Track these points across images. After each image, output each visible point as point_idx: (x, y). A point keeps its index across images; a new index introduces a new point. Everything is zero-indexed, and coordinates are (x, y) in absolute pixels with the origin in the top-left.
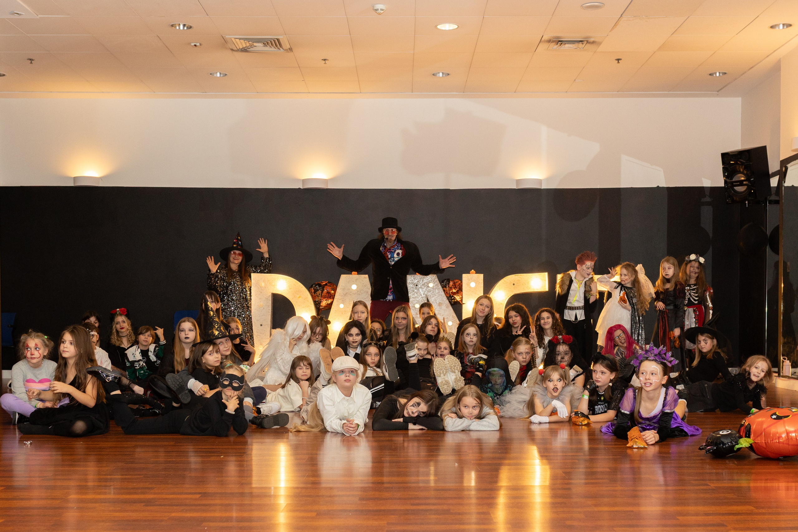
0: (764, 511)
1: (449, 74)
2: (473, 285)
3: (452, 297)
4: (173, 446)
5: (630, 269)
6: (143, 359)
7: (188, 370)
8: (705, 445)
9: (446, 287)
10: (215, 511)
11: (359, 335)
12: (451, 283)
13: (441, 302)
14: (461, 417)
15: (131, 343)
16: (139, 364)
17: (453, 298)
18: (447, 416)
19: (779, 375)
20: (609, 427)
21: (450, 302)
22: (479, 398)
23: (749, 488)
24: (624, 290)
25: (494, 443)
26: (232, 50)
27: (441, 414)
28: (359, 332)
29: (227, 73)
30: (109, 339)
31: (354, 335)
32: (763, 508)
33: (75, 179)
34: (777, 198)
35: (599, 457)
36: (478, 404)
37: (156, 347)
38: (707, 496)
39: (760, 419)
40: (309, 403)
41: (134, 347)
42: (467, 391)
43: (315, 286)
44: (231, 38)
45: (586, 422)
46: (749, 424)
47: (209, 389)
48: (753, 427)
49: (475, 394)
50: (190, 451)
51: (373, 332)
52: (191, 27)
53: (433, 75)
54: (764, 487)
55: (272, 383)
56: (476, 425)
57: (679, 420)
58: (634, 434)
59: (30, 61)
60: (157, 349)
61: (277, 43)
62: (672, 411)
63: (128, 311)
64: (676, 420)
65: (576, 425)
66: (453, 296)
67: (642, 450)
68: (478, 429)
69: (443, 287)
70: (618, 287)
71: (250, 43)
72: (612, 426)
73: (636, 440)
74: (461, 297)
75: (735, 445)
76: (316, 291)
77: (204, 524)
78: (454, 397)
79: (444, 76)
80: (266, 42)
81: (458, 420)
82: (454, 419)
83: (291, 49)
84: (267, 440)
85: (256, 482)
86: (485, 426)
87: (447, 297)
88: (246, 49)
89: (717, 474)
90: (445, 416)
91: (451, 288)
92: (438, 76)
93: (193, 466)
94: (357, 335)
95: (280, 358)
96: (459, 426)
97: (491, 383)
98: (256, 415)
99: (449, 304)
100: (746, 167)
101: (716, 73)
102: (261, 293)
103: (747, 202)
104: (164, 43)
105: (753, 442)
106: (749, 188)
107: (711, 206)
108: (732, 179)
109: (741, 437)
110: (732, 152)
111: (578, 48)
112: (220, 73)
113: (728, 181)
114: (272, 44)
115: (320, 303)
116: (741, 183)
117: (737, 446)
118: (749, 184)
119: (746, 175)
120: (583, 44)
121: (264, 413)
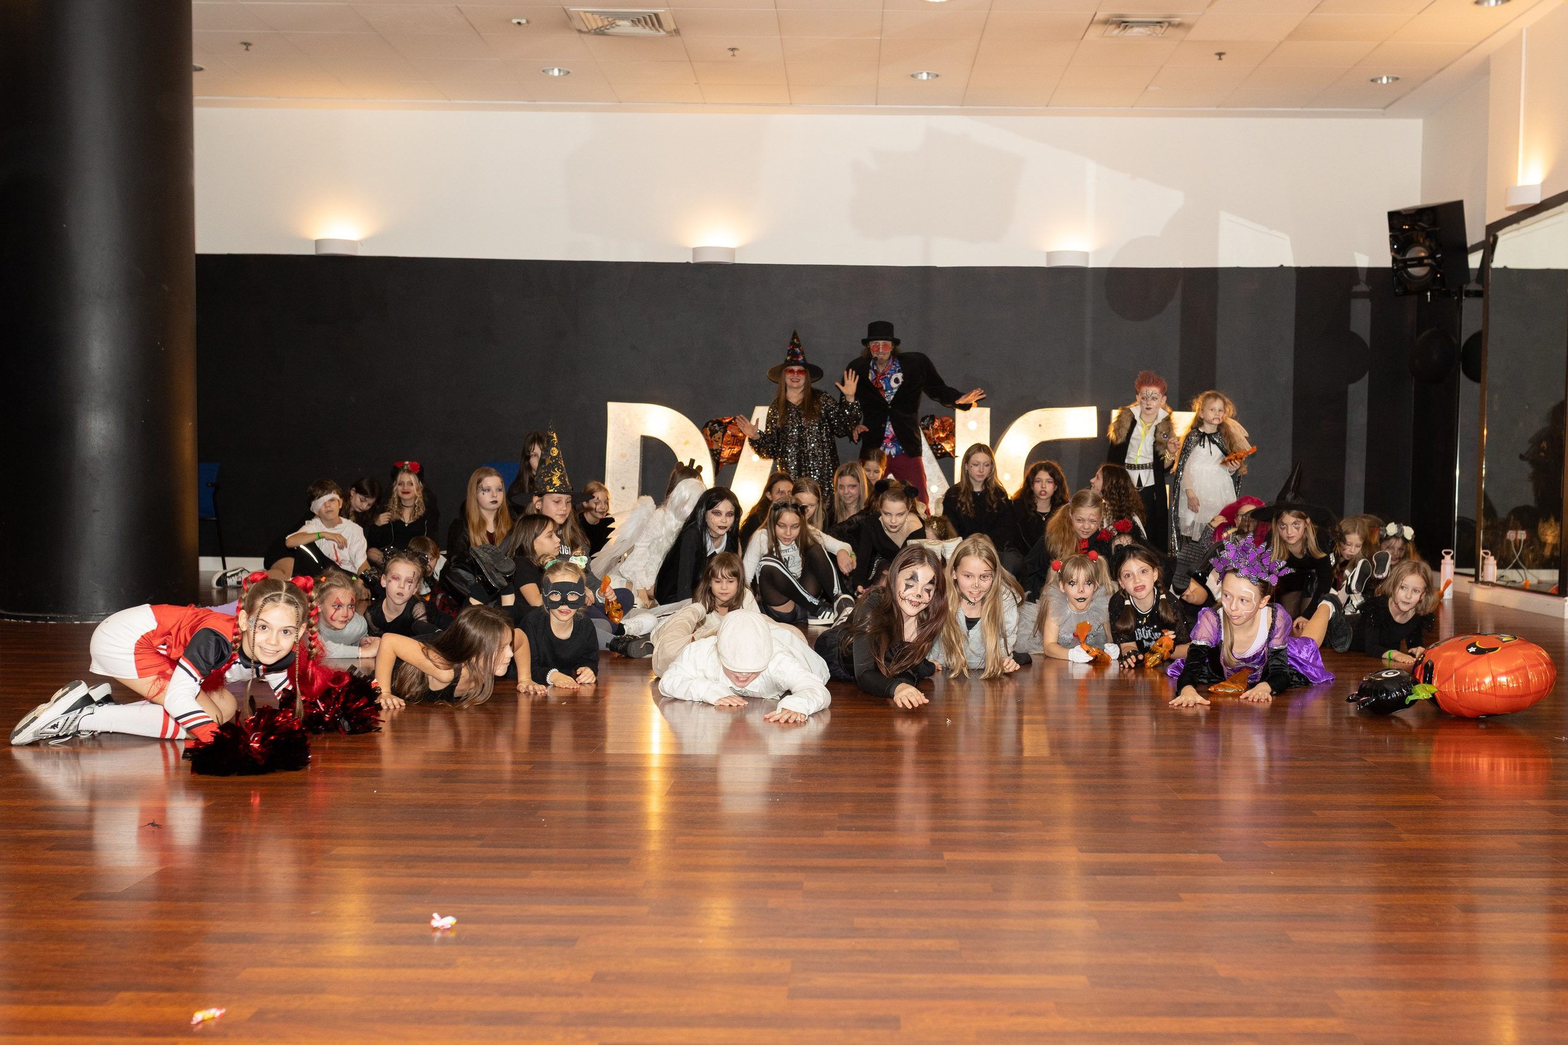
0: (1455, 803)
1: (937, 76)
2: (972, 425)
3: (937, 446)
8: (1357, 695)
9: (928, 429)
10: (556, 792)
12: (937, 423)
19: (1477, 581)
21: (934, 453)
22: (992, 561)
23: (1429, 766)
26: (580, 31)
29: (570, 70)
32: (1453, 798)
33: (318, 243)
34: (1479, 288)
38: (1362, 777)
39: (1449, 654)
43: (712, 425)
44: (578, 11)
46: (1430, 661)
48: (1438, 666)
49: (982, 551)
53: (912, 76)
59: (245, 47)
61: (655, 21)
66: (940, 445)
71: (609, 19)
74: (953, 445)
75: (1407, 695)
76: (713, 433)
77: (540, 813)
79: (930, 78)
80: (636, 21)
83: (677, 31)
85: (612, 746)
88: (603, 31)
91: (936, 431)
92: (920, 77)
99: (933, 458)
100: (1429, 235)
101: (1381, 79)
102: (624, 434)
103: (1429, 294)
104: (467, 20)
105: (1436, 690)
106: (1433, 270)
107: (1368, 300)
108: (1404, 255)
109: (1416, 682)
110: (1406, 210)
111: (1154, 35)
112: (560, 70)
113: (1399, 257)
114: (646, 23)
115: (720, 453)
116: (1420, 262)
117: (1411, 698)
118: (1434, 263)
119: (1428, 249)
120: (1162, 27)
121: (628, 632)
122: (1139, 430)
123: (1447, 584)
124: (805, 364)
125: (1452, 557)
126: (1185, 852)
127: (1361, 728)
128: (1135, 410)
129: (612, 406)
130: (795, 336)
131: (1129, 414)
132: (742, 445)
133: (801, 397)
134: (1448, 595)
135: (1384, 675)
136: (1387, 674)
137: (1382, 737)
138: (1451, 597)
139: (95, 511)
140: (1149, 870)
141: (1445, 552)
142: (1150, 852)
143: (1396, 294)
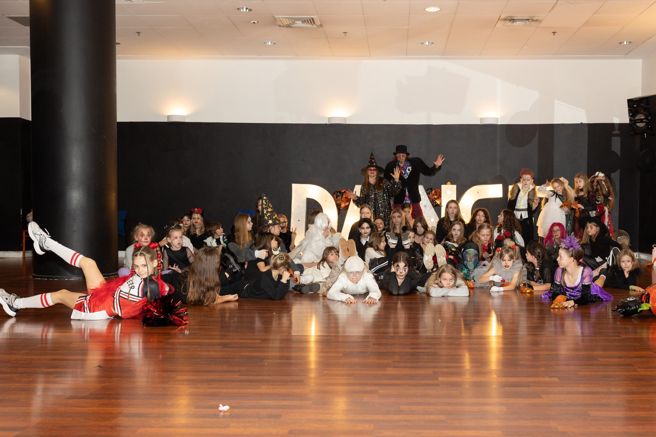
1: (433, 43)
2: (449, 192)
8: (617, 308)
9: (430, 194)
11: (369, 228)
12: (433, 192)
13: (426, 205)
14: (442, 287)
17: (434, 202)
18: (432, 286)
21: (432, 205)
22: (454, 273)
23: (648, 339)
24: (559, 197)
25: (465, 305)
26: (280, 26)
28: (369, 226)
29: (276, 42)
31: (365, 228)
33: (168, 117)
36: (453, 278)
40: (331, 277)
42: (445, 269)
43: (337, 193)
44: (279, 18)
46: (648, 293)
48: (652, 295)
49: (451, 271)
52: (251, 10)
53: (422, 43)
55: (307, 262)
59: (138, 34)
61: (312, 21)
63: (202, 210)
68: (454, 295)
69: (427, 194)
70: (553, 194)
71: (293, 21)
74: (440, 201)
75: (638, 308)
76: (337, 196)
78: (437, 272)
79: (429, 44)
80: (304, 21)
81: (439, 289)
82: (436, 289)
83: (321, 25)
84: (304, 302)
85: (295, 331)
86: (459, 293)
87: (430, 201)
88: (290, 25)
91: (433, 195)
92: (425, 44)
94: (367, 228)
95: (314, 244)
96: (440, 293)
99: (432, 207)
100: (645, 109)
101: (624, 42)
102: (299, 198)
103: (645, 134)
104: (232, 21)
105: (651, 306)
106: (647, 124)
107: (619, 137)
108: (635, 118)
109: (642, 303)
110: (635, 99)
111: (526, 25)
112: (271, 42)
113: (632, 119)
114: (308, 22)
115: (340, 205)
116: (641, 121)
117: (640, 309)
118: (648, 122)
119: (645, 115)
120: (529, 21)
122: (521, 193)
123: (655, 260)
124: (376, 166)
126: (543, 377)
127: (619, 323)
128: (520, 185)
129: (294, 185)
130: (372, 155)
131: (517, 187)
132: (350, 202)
133: (375, 181)
134: (655, 264)
135: (628, 299)
136: (629, 299)
137: (628, 326)
139: (74, 232)
140: (527, 385)
141: (654, 246)
142: (528, 377)
143: (631, 135)
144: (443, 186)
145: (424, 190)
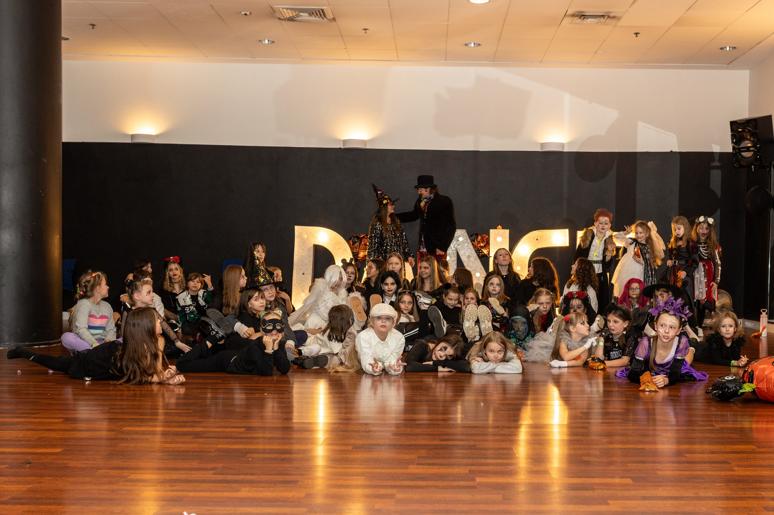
0: (764, 450)
1: (480, 45)
2: (499, 239)
3: (479, 251)
4: (220, 383)
5: (645, 227)
6: (193, 303)
7: (235, 314)
8: (711, 390)
9: (474, 241)
10: (258, 443)
11: (394, 284)
12: (479, 238)
13: (469, 254)
14: (486, 361)
15: (183, 289)
16: (190, 309)
18: (474, 360)
20: (623, 372)
21: (478, 255)
22: (503, 343)
23: (751, 429)
25: (519, 385)
26: (280, 19)
27: (469, 358)
28: (394, 282)
29: (275, 41)
30: (162, 285)
31: (390, 285)
32: (764, 447)
33: (133, 136)
35: (614, 399)
36: (503, 349)
37: (204, 292)
38: (713, 435)
39: (762, 366)
41: (185, 293)
42: (493, 338)
43: (353, 239)
44: (279, 8)
45: (602, 367)
46: (752, 371)
47: (254, 331)
48: (756, 373)
49: (499, 340)
50: (237, 389)
51: (406, 282)
53: (466, 45)
54: (766, 428)
55: (312, 327)
56: (501, 368)
57: (688, 366)
58: (646, 378)
59: (92, 27)
60: (205, 294)
62: (683, 358)
63: (180, 259)
64: (685, 366)
65: (593, 369)
66: (481, 250)
67: (653, 393)
68: (503, 372)
69: (471, 241)
70: (633, 243)
71: (296, 12)
72: (626, 371)
73: (648, 384)
74: (488, 250)
75: (739, 390)
76: (354, 243)
77: (249, 455)
78: (481, 342)
79: (475, 46)
80: (311, 13)
81: (484, 363)
82: (480, 363)
83: (334, 19)
84: (308, 380)
85: (296, 418)
86: (509, 369)
87: (475, 250)
88: (293, 18)
89: (722, 416)
90: (472, 359)
91: (479, 242)
92: (470, 46)
93: (237, 402)
94: (392, 284)
95: (321, 305)
96: (485, 369)
97: (514, 330)
98: (297, 356)
99: (477, 257)
100: (752, 135)
101: (726, 48)
102: (304, 244)
103: (753, 167)
104: (216, 12)
105: (756, 387)
106: (755, 154)
107: (720, 170)
108: (739, 145)
109: (744, 382)
110: (740, 120)
111: (600, 23)
112: (268, 41)
113: (736, 147)
114: (317, 15)
115: (358, 254)
116: (748, 149)
117: (741, 391)
118: (756, 150)
119: (753, 142)
120: (604, 18)
121: (304, 354)
122: (596, 241)
123: (764, 329)
125: (767, 314)
126: (612, 477)
127: (713, 408)
128: (594, 230)
129: (297, 228)
134: (764, 334)
136: (728, 378)
137: (725, 413)
138: (766, 335)
140: (590, 488)
141: (762, 311)
143: (735, 167)
144: (492, 231)
145: (467, 236)
